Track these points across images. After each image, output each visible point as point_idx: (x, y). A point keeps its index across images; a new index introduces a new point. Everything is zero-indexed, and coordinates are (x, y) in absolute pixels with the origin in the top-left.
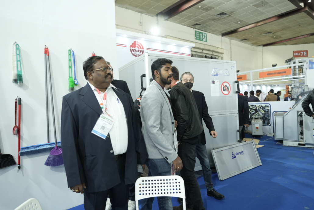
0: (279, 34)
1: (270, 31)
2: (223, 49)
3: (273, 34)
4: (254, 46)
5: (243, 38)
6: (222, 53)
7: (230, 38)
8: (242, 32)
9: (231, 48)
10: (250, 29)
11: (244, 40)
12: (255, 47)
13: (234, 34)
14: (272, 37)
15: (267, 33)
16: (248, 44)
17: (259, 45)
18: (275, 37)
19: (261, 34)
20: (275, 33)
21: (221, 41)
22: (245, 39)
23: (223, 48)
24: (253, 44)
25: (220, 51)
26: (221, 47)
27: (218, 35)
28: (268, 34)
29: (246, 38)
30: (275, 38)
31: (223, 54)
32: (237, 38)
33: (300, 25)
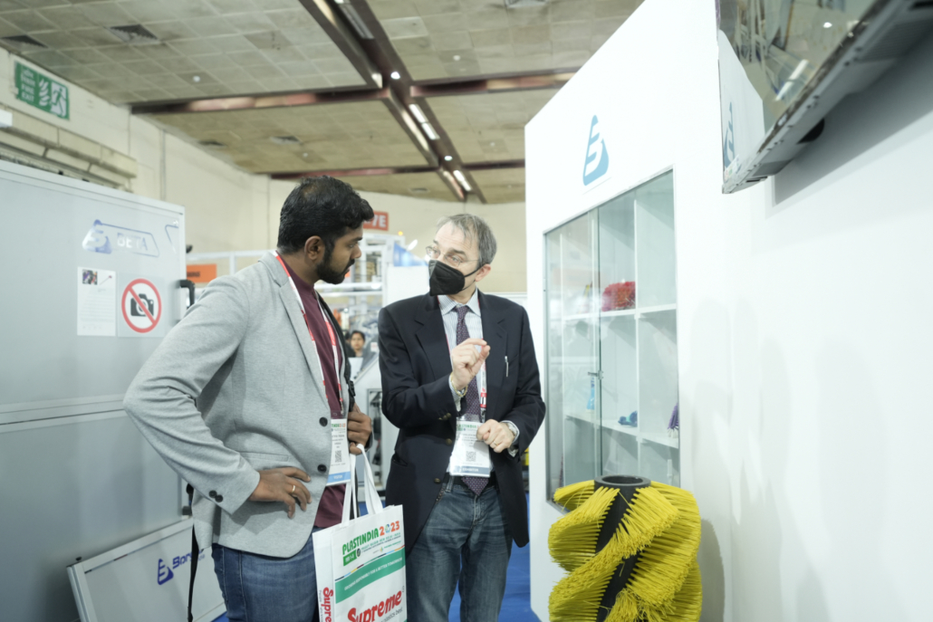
0: (317, 147)
1: (291, 132)
2: (133, 160)
3: (302, 144)
4: (244, 172)
5: (207, 137)
6: (129, 176)
7: (163, 126)
8: (204, 115)
9: (163, 162)
10: (234, 113)
11: (210, 143)
12: (246, 176)
13: (177, 117)
14: (299, 154)
15: (284, 138)
16: (226, 162)
17: (259, 170)
18: (305, 155)
19: (267, 137)
20: (307, 142)
21: (129, 130)
22: (215, 143)
23: (132, 155)
24: (244, 165)
25: (120, 163)
26: (126, 152)
27: (114, 104)
28: (287, 142)
29: (218, 140)
30: (308, 161)
31: (133, 180)
32: (187, 131)
33: (371, 137)
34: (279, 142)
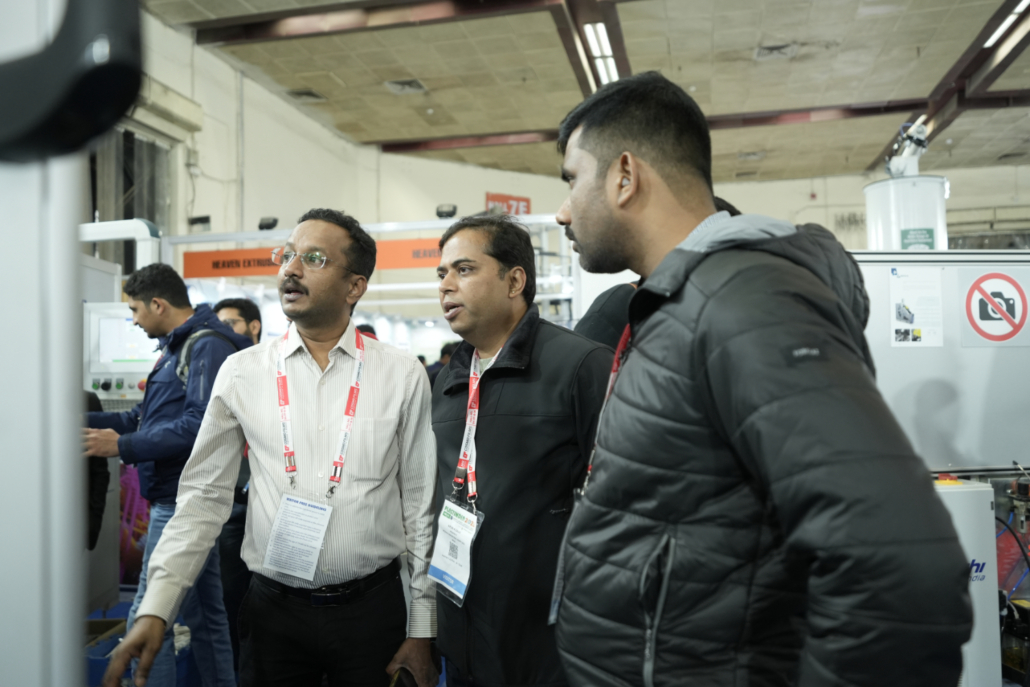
0: (446, 98)
1: (414, 73)
2: (199, 106)
3: (427, 94)
4: (348, 141)
5: (301, 85)
6: (192, 128)
7: (241, 65)
8: (295, 43)
9: (240, 115)
10: (336, 39)
11: (302, 94)
12: (350, 147)
13: (259, 48)
14: (421, 110)
15: (404, 84)
16: (324, 125)
17: (366, 139)
18: (430, 111)
19: (379, 83)
20: (434, 90)
21: (192, 65)
22: (309, 94)
23: (197, 99)
24: (346, 129)
25: (178, 108)
26: (188, 93)
27: (171, 26)
28: (408, 90)
29: (315, 89)
30: (432, 122)
31: (197, 135)
32: (273, 73)
33: (524, 80)
34: (394, 89)
